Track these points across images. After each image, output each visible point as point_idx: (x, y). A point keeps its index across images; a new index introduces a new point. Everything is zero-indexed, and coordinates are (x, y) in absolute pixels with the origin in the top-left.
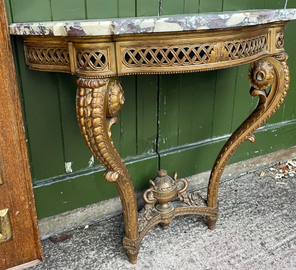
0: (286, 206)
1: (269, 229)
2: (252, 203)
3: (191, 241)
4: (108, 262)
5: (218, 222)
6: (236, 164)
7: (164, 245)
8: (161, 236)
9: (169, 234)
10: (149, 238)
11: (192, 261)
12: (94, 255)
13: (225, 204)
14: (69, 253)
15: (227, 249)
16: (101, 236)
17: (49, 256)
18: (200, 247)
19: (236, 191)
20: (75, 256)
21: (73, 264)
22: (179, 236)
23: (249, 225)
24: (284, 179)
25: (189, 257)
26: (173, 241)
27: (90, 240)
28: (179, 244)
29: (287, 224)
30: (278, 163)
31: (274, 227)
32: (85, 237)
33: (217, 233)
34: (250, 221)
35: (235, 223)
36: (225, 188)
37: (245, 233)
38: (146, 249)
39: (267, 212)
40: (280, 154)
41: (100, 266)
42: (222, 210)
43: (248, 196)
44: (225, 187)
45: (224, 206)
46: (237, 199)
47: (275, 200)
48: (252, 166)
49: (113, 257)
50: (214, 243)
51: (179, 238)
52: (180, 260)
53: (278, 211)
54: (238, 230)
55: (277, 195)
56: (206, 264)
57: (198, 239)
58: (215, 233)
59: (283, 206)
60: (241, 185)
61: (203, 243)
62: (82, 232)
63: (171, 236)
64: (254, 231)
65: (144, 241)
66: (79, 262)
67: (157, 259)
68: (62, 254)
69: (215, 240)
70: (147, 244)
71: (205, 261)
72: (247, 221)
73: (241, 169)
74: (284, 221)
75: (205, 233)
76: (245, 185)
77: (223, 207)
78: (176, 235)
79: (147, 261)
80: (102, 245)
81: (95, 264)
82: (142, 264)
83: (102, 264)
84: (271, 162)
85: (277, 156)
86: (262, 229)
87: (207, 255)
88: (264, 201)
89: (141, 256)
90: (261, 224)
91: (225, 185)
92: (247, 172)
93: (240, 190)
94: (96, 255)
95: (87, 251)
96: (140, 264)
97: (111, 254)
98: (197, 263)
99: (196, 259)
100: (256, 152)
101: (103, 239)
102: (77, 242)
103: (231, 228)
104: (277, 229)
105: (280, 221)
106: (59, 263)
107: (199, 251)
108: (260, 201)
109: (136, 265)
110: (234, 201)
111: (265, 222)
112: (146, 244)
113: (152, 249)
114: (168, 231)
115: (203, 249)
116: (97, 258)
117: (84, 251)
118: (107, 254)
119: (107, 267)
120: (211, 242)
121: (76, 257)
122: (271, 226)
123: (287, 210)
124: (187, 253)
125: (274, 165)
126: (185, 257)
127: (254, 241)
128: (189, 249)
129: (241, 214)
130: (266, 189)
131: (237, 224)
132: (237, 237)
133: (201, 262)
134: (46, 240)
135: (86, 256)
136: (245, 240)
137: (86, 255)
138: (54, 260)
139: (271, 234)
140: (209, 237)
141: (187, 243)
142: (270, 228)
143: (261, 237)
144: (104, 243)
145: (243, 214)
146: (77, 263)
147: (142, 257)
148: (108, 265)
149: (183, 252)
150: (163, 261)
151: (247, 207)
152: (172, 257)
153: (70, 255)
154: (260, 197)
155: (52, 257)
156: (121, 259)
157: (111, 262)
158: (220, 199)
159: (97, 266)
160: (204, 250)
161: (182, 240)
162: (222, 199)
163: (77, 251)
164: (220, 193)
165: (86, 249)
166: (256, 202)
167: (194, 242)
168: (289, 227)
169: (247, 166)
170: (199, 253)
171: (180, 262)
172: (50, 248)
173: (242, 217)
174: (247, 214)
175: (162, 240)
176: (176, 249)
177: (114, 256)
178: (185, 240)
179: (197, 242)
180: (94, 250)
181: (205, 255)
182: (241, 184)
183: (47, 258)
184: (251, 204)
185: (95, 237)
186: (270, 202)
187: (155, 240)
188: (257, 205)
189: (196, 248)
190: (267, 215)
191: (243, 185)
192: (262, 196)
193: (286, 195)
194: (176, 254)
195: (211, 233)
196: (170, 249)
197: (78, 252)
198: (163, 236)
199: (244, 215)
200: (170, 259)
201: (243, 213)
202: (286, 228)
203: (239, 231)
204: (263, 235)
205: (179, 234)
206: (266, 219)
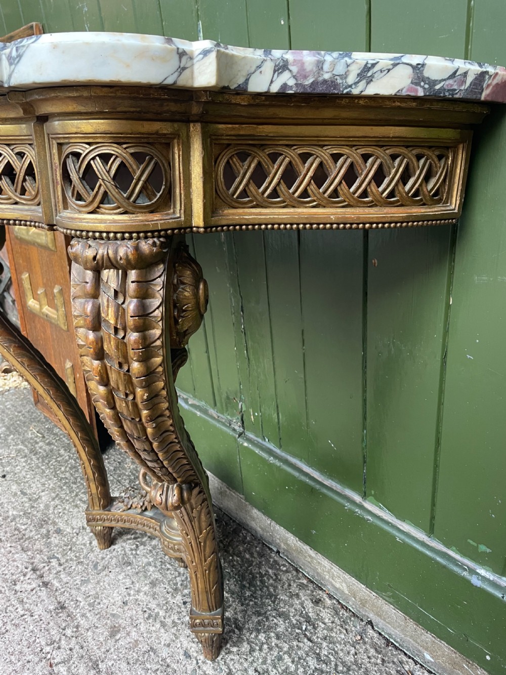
3: (165, 618)
5: (237, 666)
7: (146, 577)
8: (165, 566)
9: (175, 577)
10: (158, 550)
11: (114, 632)
18: (150, 640)
22: (172, 595)
25: (123, 625)
26: (158, 588)
28: (151, 601)
33: (199, 667)
36: (379, 661)
38: (132, 554)
42: (283, 668)
44: (383, 661)
50: (168, 666)
51: (169, 596)
52: (115, 612)
56: (110, 659)
57: (173, 630)
58: (197, 663)
61: (162, 643)
63: (169, 581)
65: (151, 545)
67: (112, 576)
69: (175, 668)
70: (145, 551)
71: (115, 657)
75: (194, 642)
78: (176, 590)
79: (106, 563)
82: (100, 558)
87: (132, 657)
89: (118, 552)
91: (395, 660)
96: (100, 556)
98: (111, 642)
99: (119, 639)
107: (141, 639)
109: (99, 550)
112: (144, 549)
113: (134, 561)
114: (182, 573)
115: (147, 646)
120: (168, 661)
124: (132, 620)
126: (122, 619)
128: (142, 621)
133: (112, 650)
140: (182, 652)
141: (157, 615)
147: (114, 553)
149: (134, 612)
150: (109, 585)
152: (120, 597)
158: (327, 656)
160: (144, 649)
161: (164, 602)
162: (330, 661)
164: (353, 652)
167: (161, 626)
170: (136, 641)
171: (111, 612)
175: (159, 571)
176: (139, 598)
178: (165, 608)
179: (162, 630)
181: (131, 652)
187: (156, 559)
189: (147, 632)
194: (127, 601)
195: (195, 654)
196: (137, 589)
198: (168, 569)
200: (115, 595)
205: (180, 593)
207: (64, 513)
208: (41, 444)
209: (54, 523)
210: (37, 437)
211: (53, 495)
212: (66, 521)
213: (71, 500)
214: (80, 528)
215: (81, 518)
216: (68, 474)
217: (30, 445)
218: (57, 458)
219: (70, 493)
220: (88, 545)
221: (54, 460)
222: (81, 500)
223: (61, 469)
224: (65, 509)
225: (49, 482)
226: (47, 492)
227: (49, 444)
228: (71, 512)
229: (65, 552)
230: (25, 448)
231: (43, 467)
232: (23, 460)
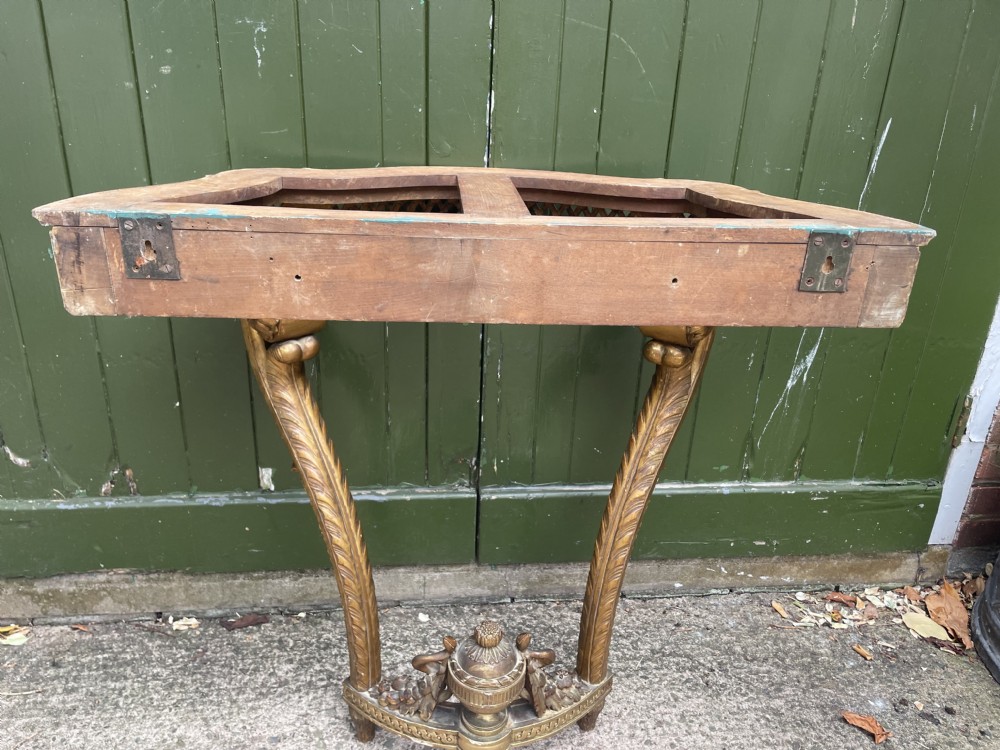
0: (788, 692)
1: (708, 730)
2: (702, 661)
4: (307, 694)
6: (697, 561)
12: (287, 673)
13: (631, 647)
14: (243, 656)
15: (575, 743)
16: (322, 640)
17: (205, 651)
19: (678, 625)
20: (250, 664)
21: (239, 677)
23: (662, 708)
24: (827, 628)
27: (295, 641)
29: (763, 732)
30: (834, 586)
31: (724, 729)
32: (289, 632)
34: (669, 700)
35: (631, 694)
37: (642, 722)
39: (726, 692)
40: (838, 564)
41: (286, 697)
43: (702, 644)
45: (625, 650)
46: (668, 643)
47: (768, 672)
48: (745, 576)
49: (323, 686)
53: (758, 698)
54: (628, 711)
55: (783, 660)
59: (780, 690)
60: (698, 616)
62: (288, 623)
64: (668, 724)
66: (253, 677)
68: (229, 654)
72: (662, 698)
73: (712, 576)
74: (761, 725)
76: (711, 617)
77: (623, 652)
80: (314, 658)
81: (280, 690)
83: (293, 693)
84: (810, 578)
85: (828, 567)
86: (690, 727)
88: (736, 664)
90: (695, 716)
92: (731, 591)
93: (689, 626)
94: (292, 674)
95: (278, 662)
97: (322, 680)
100: (758, 543)
101: (322, 646)
102: (269, 639)
103: (613, 702)
104: (730, 736)
105: (750, 722)
106: (216, 668)
108: (726, 664)
110: (657, 646)
111: (709, 714)
116: (290, 679)
117: (273, 658)
118: (314, 679)
119: (299, 702)
121: (252, 667)
122: (718, 725)
123: (787, 701)
125: (816, 588)
127: (654, 746)
129: (657, 680)
130: (760, 641)
131: (632, 698)
132: (615, 725)
134: (215, 618)
135: (272, 670)
136: (632, 736)
137: (274, 668)
138: (209, 660)
139: (708, 743)
142: (712, 729)
143: (675, 742)
144: (320, 655)
145: (661, 680)
146: (248, 677)
148: (304, 700)
151: (683, 668)
153: (243, 659)
154: (734, 653)
155: (208, 653)
156: (336, 696)
157: (311, 697)
159: (281, 695)
163: (261, 655)
165: (279, 656)
166: (715, 664)
168: (764, 742)
169: (732, 574)
172: (213, 636)
173: (656, 686)
174: (674, 684)
177: (325, 687)
180: (292, 663)
182: (699, 613)
183: (198, 653)
184: (700, 664)
185: (308, 639)
186: (751, 672)
188: (712, 670)
190: (724, 699)
191: (704, 615)
192: (739, 654)
193: (806, 668)
197: (261, 658)
199: (666, 682)
201: (664, 678)
202: (756, 741)
203: (629, 714)
204: (684, 739)
206: (716, 706)
207: (250, 724)
208: (54, 700)
209: (253, 740)
210: (26, 696)
211: (201, 722)
212: (269, 726)
213: (236, 710)
214: (298, 719)
215: (283, 711)
216: (176, 697)
217: (36, 712)
218: (120, 694)
219: (219, 705)
220: (337, 721)
221: (121, 700)
222: (247, 701)
223: (152, 699)
224: (243, 721)
225: (163, 718)
226: (182, 727)
227: (68, 691)
228: (256, 718)
229: (321, 745)
230: (33, 719)
231: (118, 715)
232: (63, 729)
